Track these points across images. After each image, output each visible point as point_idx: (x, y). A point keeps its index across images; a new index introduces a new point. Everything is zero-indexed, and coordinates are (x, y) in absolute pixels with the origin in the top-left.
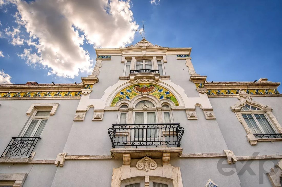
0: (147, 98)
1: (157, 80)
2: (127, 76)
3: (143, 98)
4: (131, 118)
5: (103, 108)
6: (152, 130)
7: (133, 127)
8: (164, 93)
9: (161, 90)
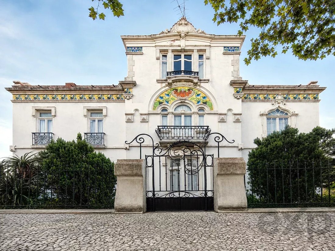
0: (185, 102)
1: (196, 84)
2: (165, 78)
3: (181, 102)
4: (170, 121)
5: (146, 112)
6: (187, 130)
7: (173, 127)
8: (202, 98)
9: (198, 95)
